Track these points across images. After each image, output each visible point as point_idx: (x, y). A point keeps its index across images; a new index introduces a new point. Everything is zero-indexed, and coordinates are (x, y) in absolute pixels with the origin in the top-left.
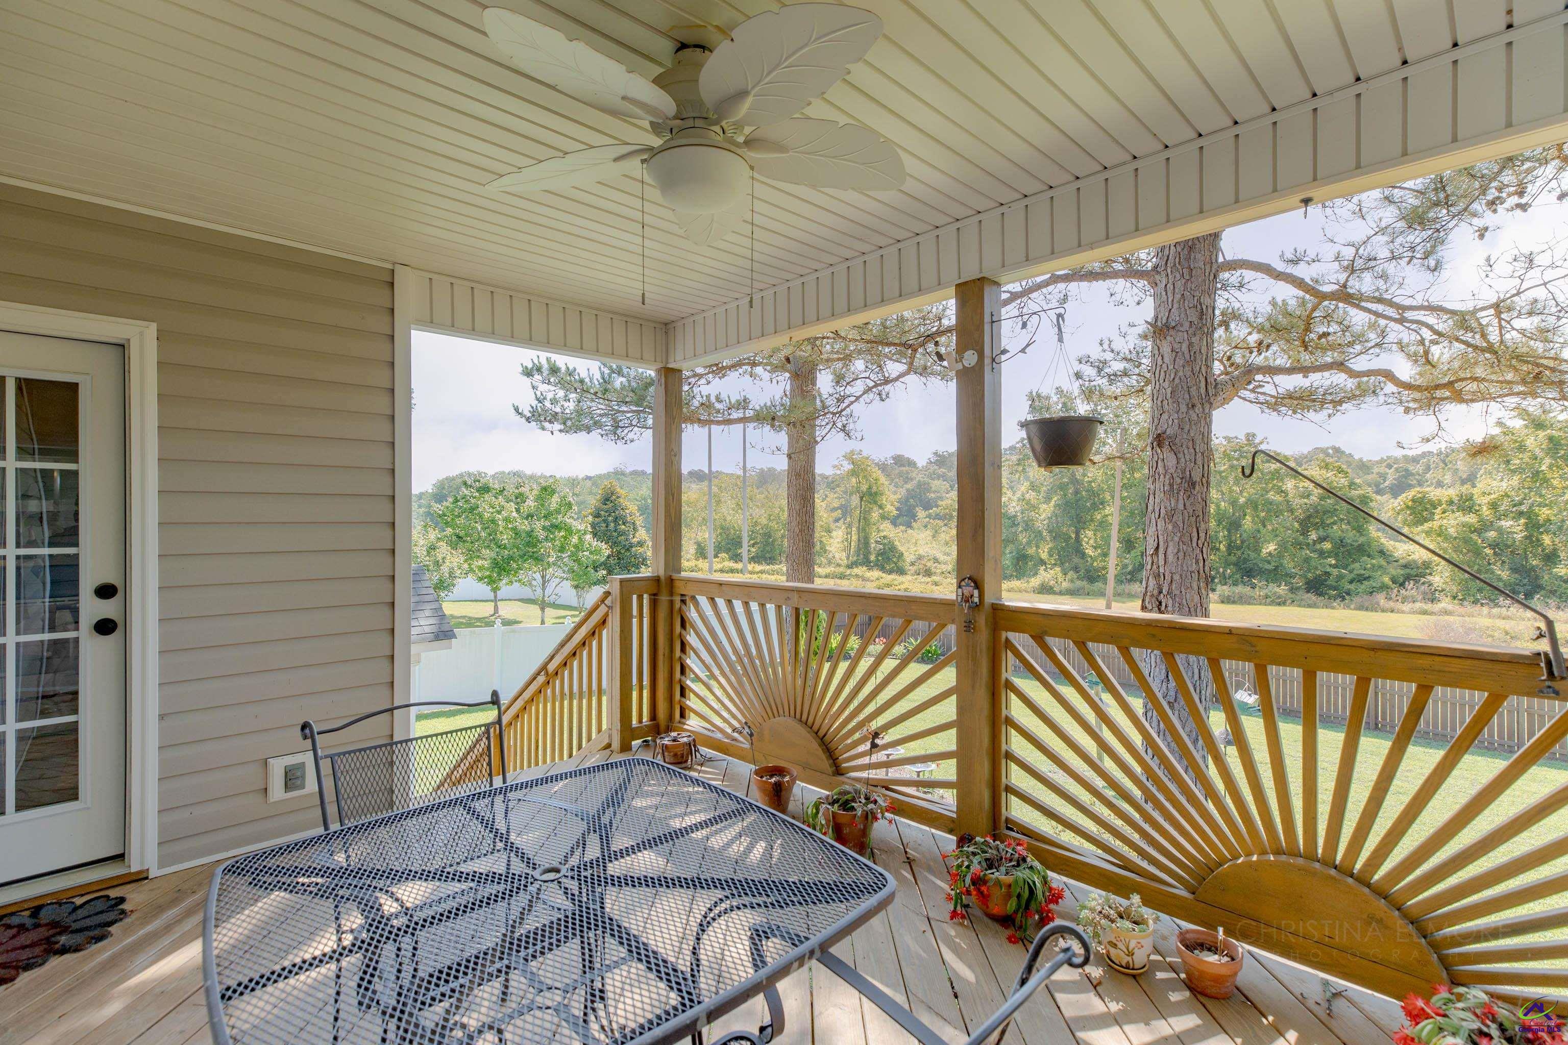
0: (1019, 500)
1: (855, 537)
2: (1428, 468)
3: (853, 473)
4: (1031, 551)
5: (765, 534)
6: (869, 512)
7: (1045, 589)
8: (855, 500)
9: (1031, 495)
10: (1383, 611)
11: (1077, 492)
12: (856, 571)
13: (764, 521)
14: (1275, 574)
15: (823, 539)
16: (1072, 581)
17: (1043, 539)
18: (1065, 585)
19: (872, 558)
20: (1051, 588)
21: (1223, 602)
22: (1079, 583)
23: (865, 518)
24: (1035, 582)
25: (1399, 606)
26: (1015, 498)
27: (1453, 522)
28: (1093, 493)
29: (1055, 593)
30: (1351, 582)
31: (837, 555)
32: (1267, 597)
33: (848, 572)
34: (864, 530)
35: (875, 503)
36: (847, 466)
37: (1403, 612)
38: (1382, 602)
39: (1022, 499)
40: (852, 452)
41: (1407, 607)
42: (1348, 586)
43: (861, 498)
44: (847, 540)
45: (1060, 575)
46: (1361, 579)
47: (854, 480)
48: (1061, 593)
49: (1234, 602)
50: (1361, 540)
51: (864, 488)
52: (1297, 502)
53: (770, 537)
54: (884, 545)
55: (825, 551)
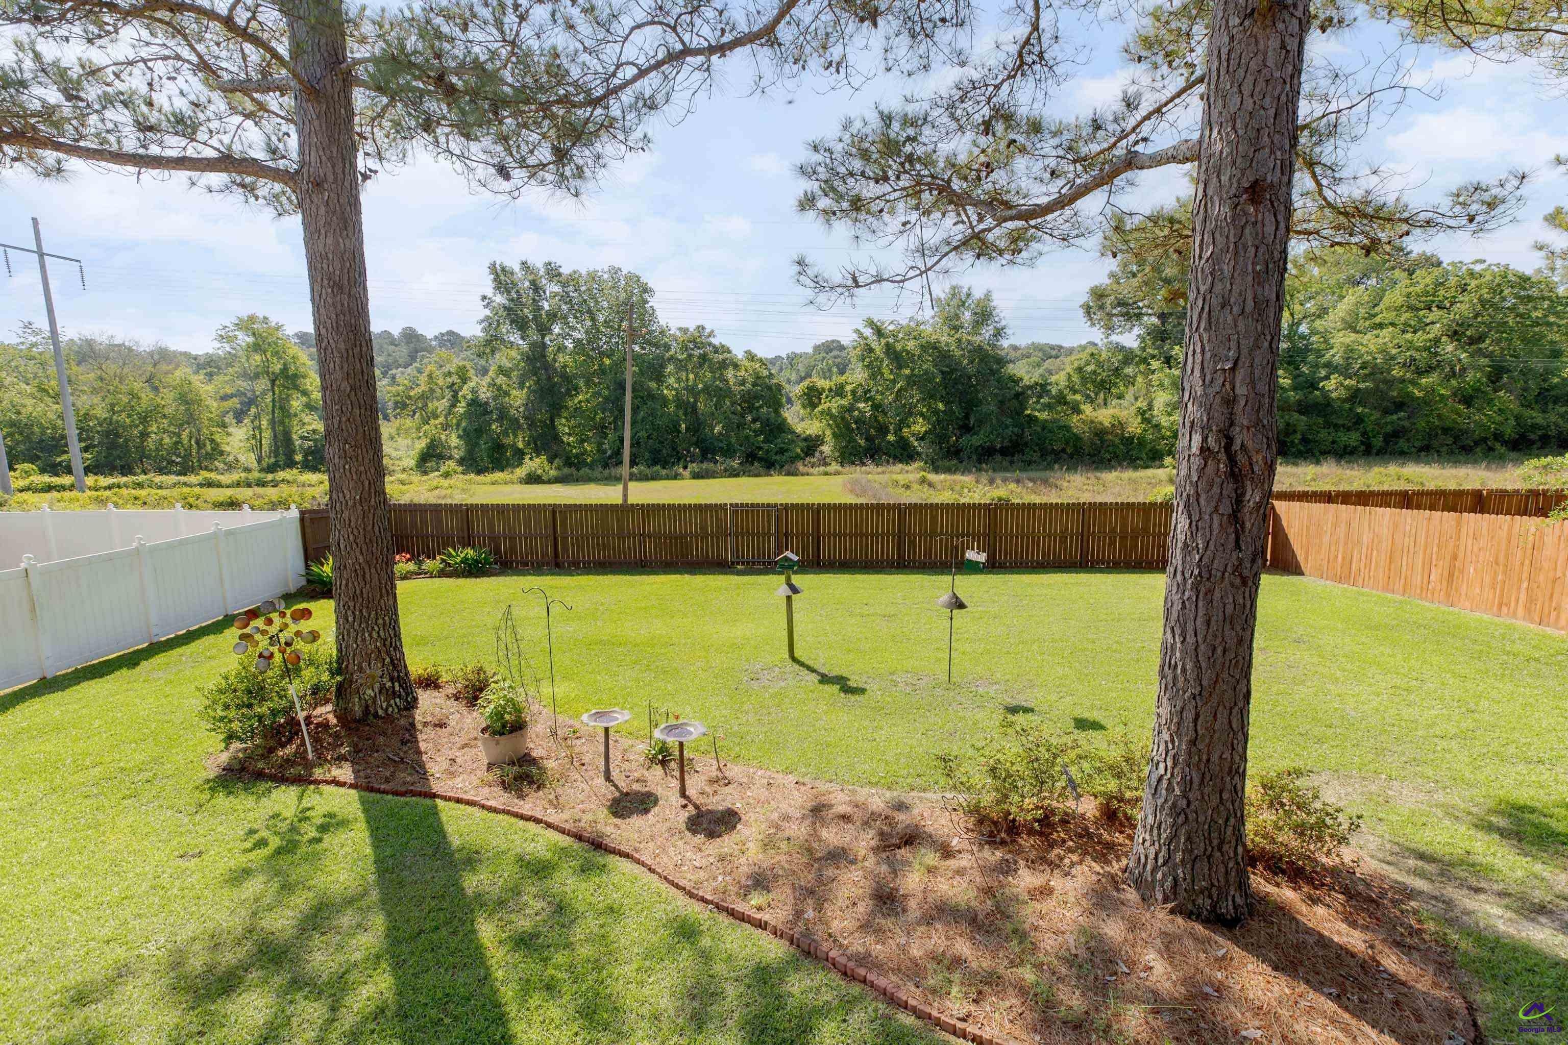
0: (489, 385)
1: (267, 434)
2: (781, 369)
3: (257, 348)
4: (508, 440)
5: (107, 433)
6: (288, 398)
7: (533, 479)
8: (263, 384)
9: (501, 380)
10: (802, 475)
11: (549, 378)
12: (281, 475)
13: (101, 412)
14: (729, 452)
15: (217, 437)
16: (558, 468)
17: (519, 427)
18: (553, 473)
19: (299, 458)
20: (539, 477)
21: (694, 478)
22: (566, 470)
23: (281, 408)
24: (521, 472)
25: (811, 470)
26: (484, 383)
27: (834, 405)
28: (565, 377)
29: (543, 482)
30: (776, 454)
31: (242, 458)
32: (726, 470)
33: (270, 477)
34: (282, 423)
35: (296, 388)
36: (242, 339)
37: (812, 475)
38: (801, 468)
39: (493, 384)
40: (252, 319)
41: (815, 470)
42: (774, 457)
43: (273, 382)
44: (254, 437)
45: (546, 463)
46: (782, 451)
47: (258, 357)
48: (549, 482)
49: (702, 477)
50: (780, 420)
51: (277, 367)
52: (737, 389)
53: (118, 436)
54: (315, 441)
55: (222, 453)
